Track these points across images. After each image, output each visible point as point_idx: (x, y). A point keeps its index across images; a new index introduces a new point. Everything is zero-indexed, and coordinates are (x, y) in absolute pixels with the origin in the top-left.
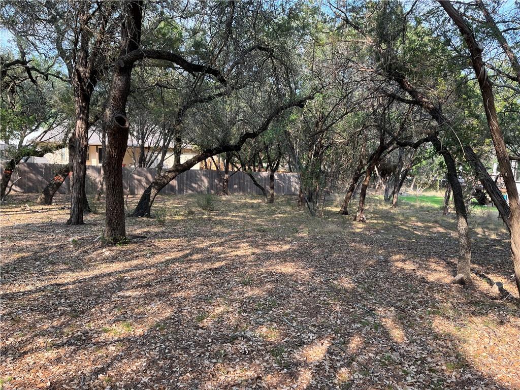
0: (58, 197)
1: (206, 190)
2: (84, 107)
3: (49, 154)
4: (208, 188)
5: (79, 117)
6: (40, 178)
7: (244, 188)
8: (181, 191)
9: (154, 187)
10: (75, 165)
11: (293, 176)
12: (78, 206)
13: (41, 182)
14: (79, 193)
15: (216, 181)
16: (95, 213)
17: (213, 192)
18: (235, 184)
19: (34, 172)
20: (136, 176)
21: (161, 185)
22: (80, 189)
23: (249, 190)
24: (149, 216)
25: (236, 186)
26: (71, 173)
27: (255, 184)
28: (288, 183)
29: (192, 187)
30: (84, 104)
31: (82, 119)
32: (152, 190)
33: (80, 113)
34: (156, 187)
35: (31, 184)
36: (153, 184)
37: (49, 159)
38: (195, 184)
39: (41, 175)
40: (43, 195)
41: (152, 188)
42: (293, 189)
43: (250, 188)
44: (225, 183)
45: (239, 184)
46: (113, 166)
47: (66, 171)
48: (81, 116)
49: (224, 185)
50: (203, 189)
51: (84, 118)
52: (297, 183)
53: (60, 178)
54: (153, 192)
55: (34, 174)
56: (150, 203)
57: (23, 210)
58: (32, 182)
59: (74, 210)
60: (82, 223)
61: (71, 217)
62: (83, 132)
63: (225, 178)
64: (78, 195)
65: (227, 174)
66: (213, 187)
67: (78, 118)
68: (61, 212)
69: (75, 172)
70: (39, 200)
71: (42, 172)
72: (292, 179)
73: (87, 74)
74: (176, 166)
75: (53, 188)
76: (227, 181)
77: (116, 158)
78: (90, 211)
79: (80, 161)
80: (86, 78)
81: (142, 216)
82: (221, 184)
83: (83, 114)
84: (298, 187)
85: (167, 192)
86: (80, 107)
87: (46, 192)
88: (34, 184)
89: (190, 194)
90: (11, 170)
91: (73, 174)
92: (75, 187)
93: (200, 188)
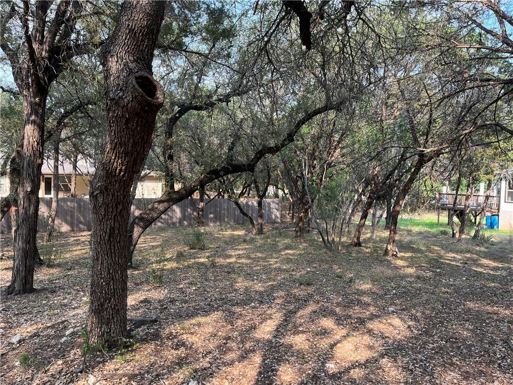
1: (178, 221)
2: (39, 105)
4: (180, 219)
5: (28, 120)
7: (220, 217)
9: (138, 225)
10: (21, 196)
11: (273, 202)
12: (26, 263)
14: (27, 242)
15: (189, 210)
16: (50, 266)
17: (186, 223)
18: (210, 213)
21: (148, 221)
22: (29, 234)
23: (226, 219)
24: (131, 267)
25: (212, 216)
26: (13, 209)
27: (242, 213)
28: (268, 210)
30: (37, 99)
31: (34, 122)
32: (136, 229)
33: (31, 114)
34: (141, 224)
36: (137, 221)
41: (135, 226)
42: (273, 216)
43: (227, 217)
44: (200, 213)
45: (215, 213)
46: (113, 195)
47: (4, 206)
48: (33, 117)
49: (199, 214)
50: (174, 220)
51: (38, 121)
52: (277, 210)
54: (137, 231)
56: (132, 248)
59: (18, 270)
60: (32, 291)
61: (14, 282)
62: (36, 143)
63: (200, 207)
64: (26, 246)
65: (202, 202)
66: (186, 218)
67: (28, 122)
69: (21, 208)
72: (272, 206)
73: (44, 53)
74: (169, 193)
76: (202, 210)
77: (124, 176)
78: (41, 263)
79: (29, 189)
80: (43, 58)
82: (195, 214)
83: (36, 115)
84: (278, 214)
86: (32, 105)
89: (160, 227)
91: (17, 211)
92: (20, 231)
93: (171, 220)
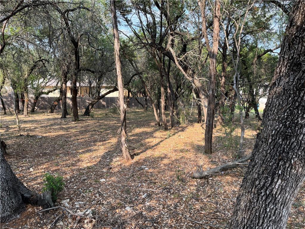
0: (55, 111)
3: (51, 93)
6: (46, 103)
7: (137, 105)
8: (108, 107)
12: (64, 113)
13: (47, 105)
14: (64, 108)
16: (70, 115)
19: (44, 101)
20: (87, 101)
21: (93, 104)
22: (65, 106)
24: (89, 116)
25: (133, 104)
29: (113, 105)
35: (42, 106)
37: (51, 95)
38: (114, 103)
39: (47, 101)
40: (50, 110)
41: (90, 105)
45: (135, 103)
47: (58, 100)
48: (64, 82)
49: (127, 104)
50: (118, 106)
53: (56, 103)
54: (90, 107)
55: (44, 102)
56: (89, 111)
57: (44, 115)
58: (43, 105)
60: (66, 118)
61: (62, 116)
63: (128, 100)
65: (129, 98)
68: (58, 115)
70: (49, 112)
71: (47, 100)
74: (98, 97)
75: (54, 107)
76: (129, 102)
78: (68, 114)
79: (64, 97)
81: (87, 116)
85: (101, 107)
87: (51, 109)
88: (44, 106)
89: (112, 108)
90: (36, 100)
91: (62, 102)
92: (63, 106)
